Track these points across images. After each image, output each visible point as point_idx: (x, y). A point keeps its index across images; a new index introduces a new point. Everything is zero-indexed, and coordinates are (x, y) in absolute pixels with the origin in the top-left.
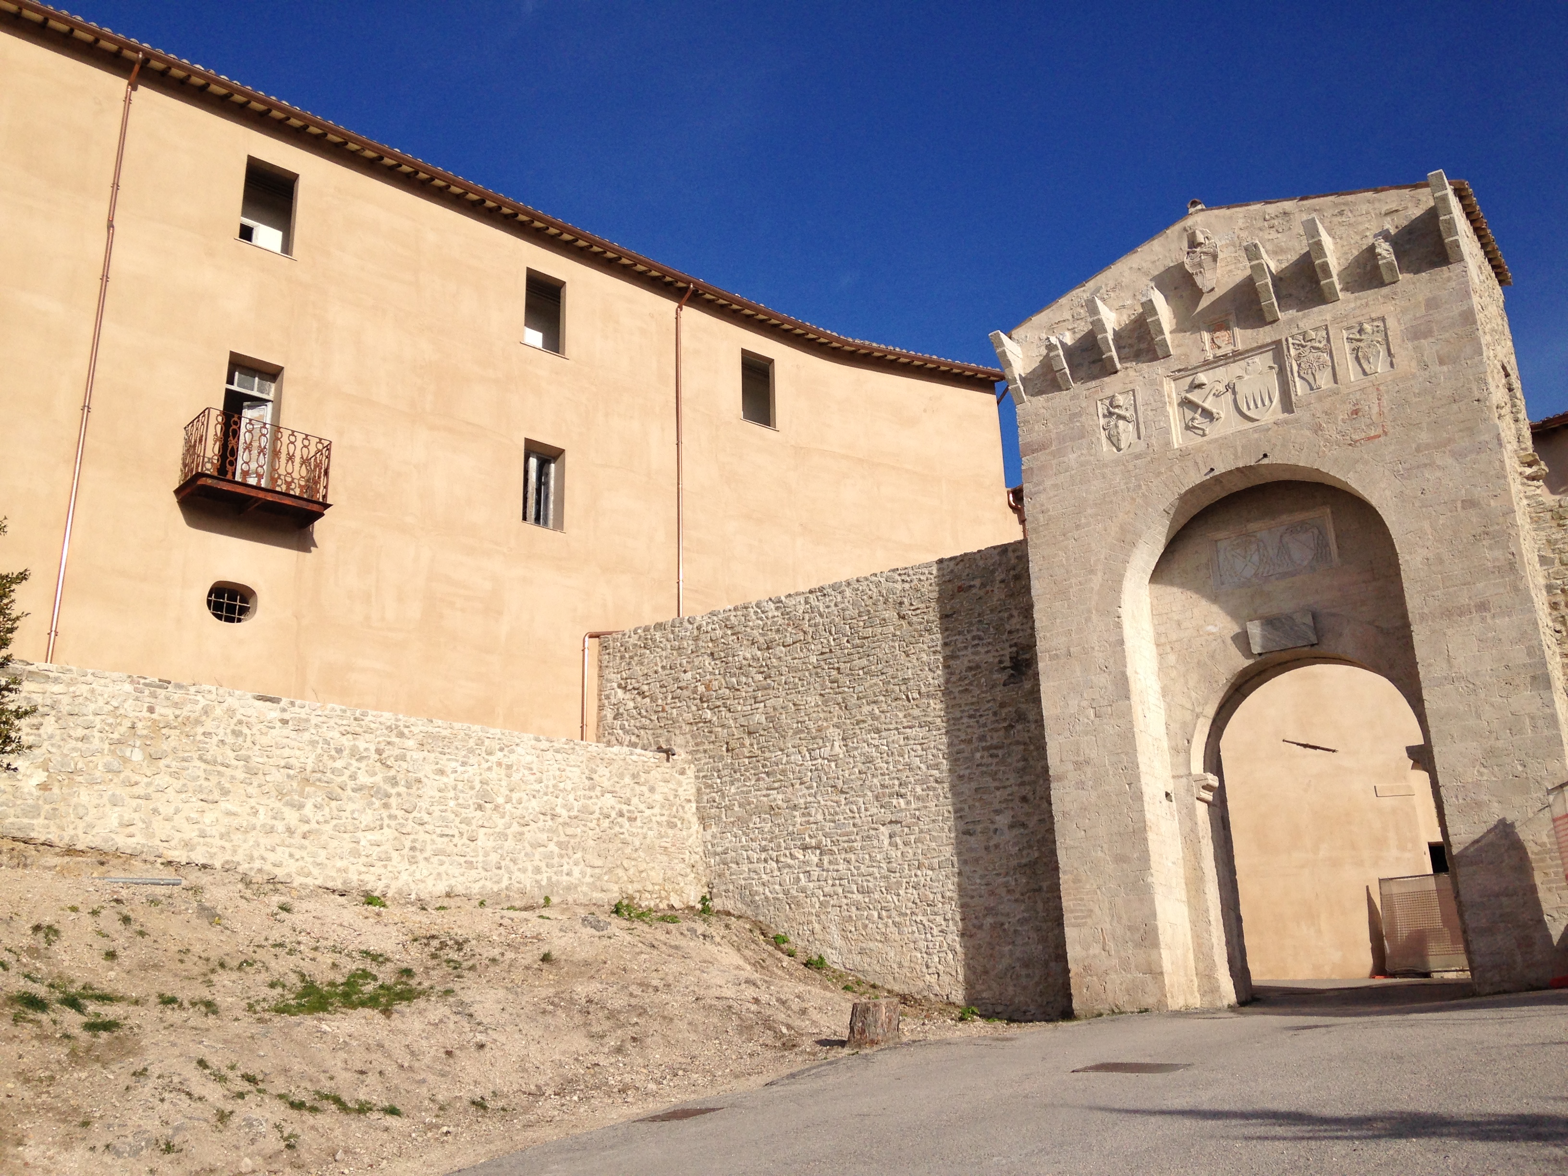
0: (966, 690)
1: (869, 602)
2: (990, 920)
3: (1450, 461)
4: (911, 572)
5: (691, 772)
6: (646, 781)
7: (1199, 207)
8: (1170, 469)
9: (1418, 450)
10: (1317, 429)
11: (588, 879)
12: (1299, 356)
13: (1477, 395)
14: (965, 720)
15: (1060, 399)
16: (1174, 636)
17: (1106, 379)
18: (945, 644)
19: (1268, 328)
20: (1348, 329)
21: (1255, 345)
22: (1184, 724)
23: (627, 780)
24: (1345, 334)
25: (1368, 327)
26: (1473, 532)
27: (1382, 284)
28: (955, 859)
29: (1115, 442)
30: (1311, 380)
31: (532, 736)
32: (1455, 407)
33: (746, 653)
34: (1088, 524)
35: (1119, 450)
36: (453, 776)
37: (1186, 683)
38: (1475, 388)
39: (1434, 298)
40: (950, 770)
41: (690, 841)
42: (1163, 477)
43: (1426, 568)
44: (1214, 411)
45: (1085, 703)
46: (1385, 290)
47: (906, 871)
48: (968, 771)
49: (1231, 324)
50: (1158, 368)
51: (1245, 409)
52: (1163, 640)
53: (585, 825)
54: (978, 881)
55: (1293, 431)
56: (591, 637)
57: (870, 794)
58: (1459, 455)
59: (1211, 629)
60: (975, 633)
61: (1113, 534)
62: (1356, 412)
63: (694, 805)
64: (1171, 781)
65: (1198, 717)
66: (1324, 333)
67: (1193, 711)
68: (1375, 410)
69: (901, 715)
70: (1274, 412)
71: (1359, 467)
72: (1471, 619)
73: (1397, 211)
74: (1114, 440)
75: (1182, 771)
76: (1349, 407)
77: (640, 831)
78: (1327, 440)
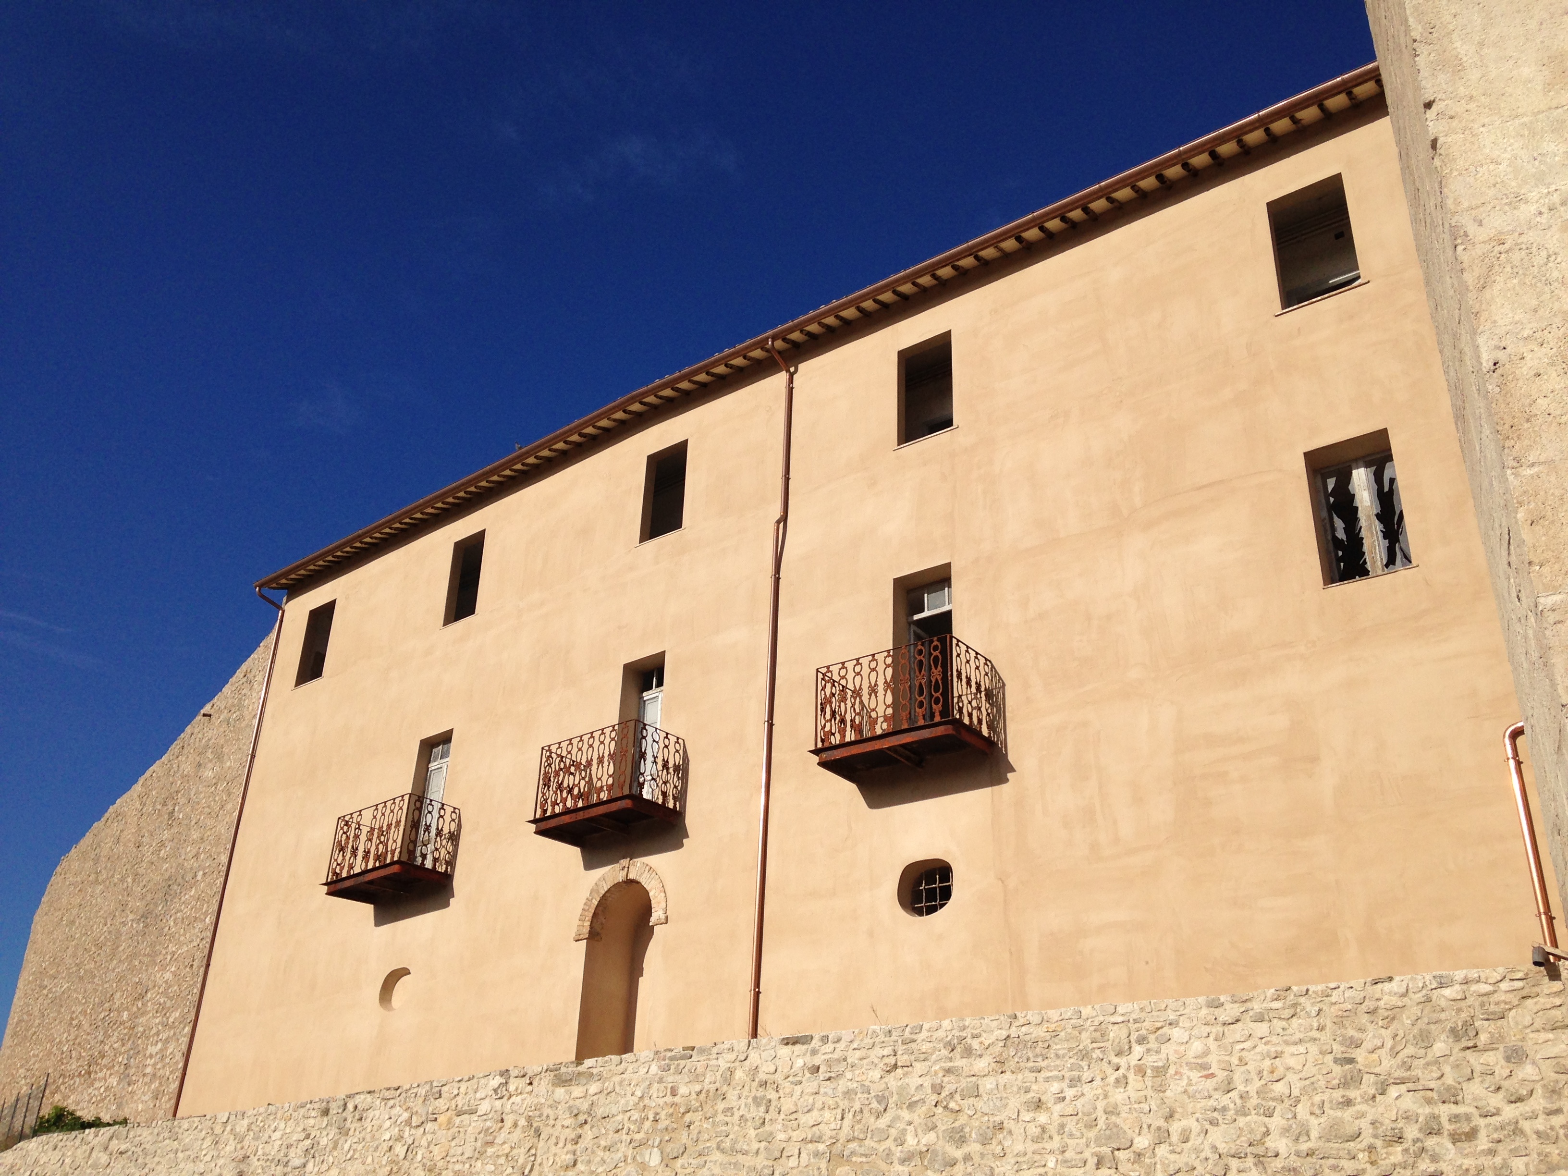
6: (1498, 1039)
23: (1442, 1045)
56: (1515, 733)
77: (1487, 1162)
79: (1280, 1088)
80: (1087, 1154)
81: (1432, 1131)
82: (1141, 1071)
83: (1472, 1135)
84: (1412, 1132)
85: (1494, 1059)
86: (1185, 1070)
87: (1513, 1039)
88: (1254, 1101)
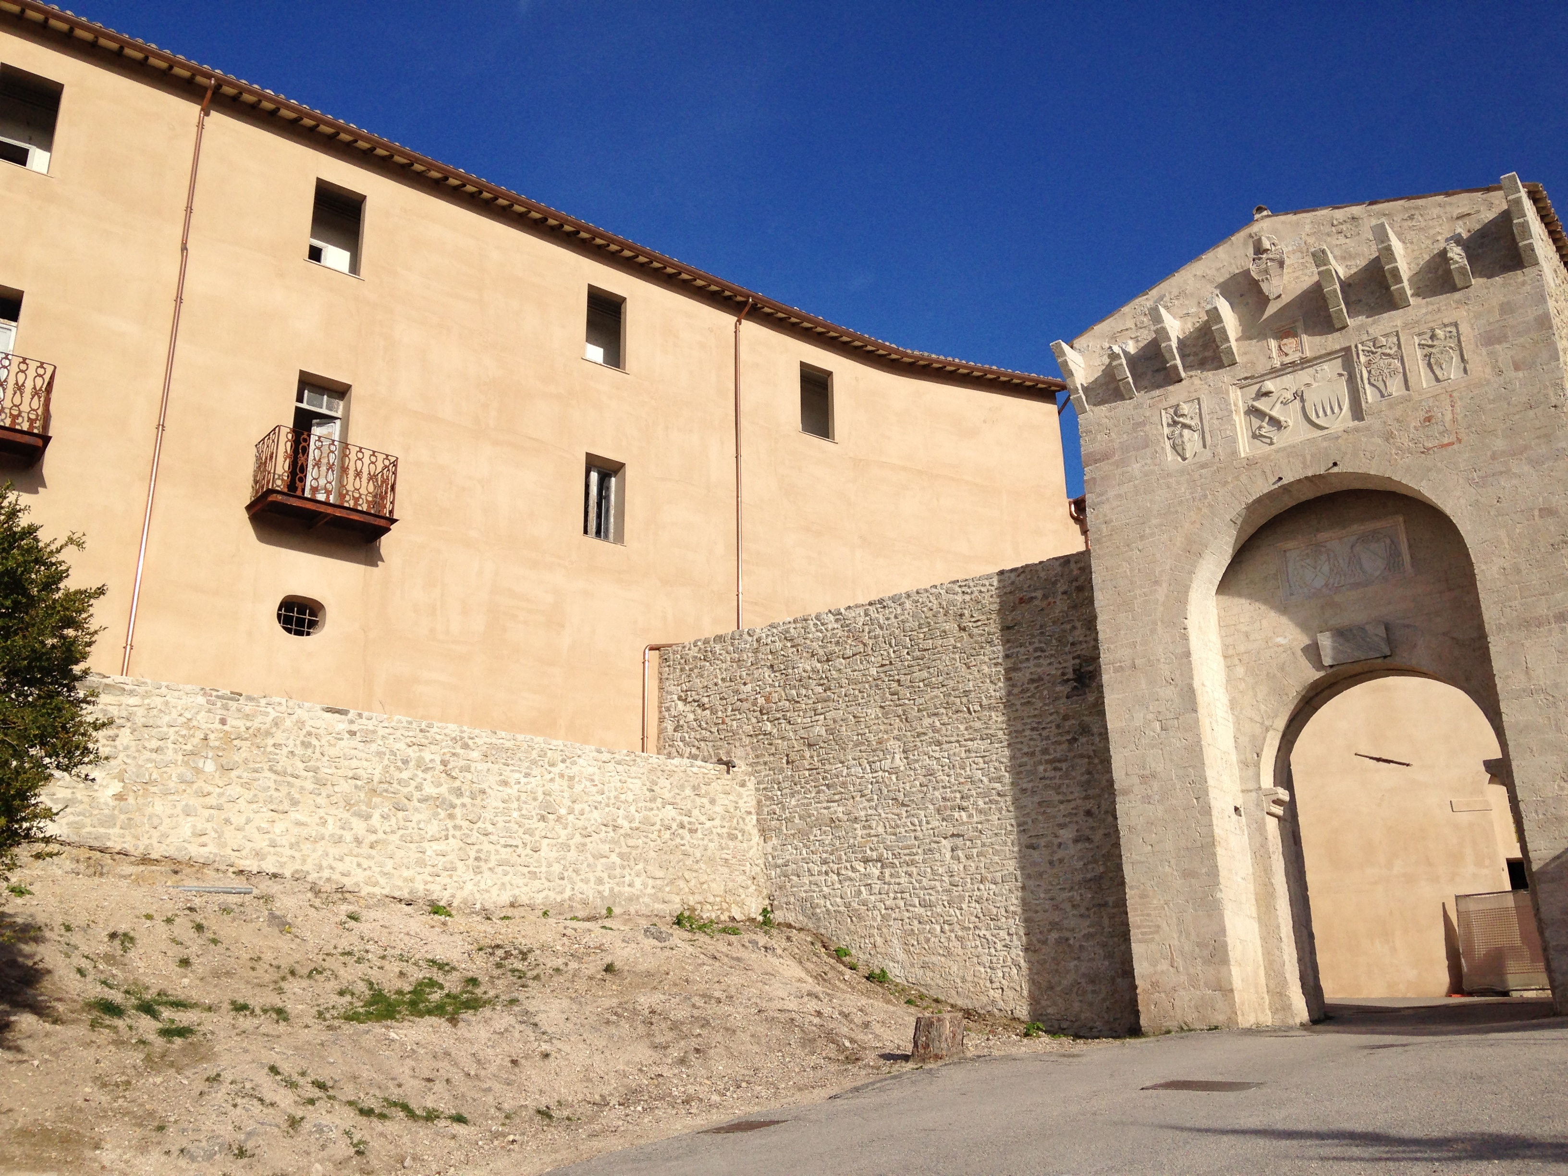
0: (1029, 702)
1: (930, 614)
2: (1054, 935)
3: (1526, 468)
4: (971, 584)
5: (751, 784)
6: (707, 793)
7: (1265, 213)
8: (1237, 478)
9: (1494, 457)
10: (1389, 437)
11: (650, 891)
12: (1369, 363)
13: (1554, 401)
14: (1028, 733)
15: (1123, 408)
16: (1241, 648)
17: (1171, 388)
18: (1007, 656)
19: (1337, 335)
20: (1419, 335)
21: (1324, 352)
22: (1253, 738)
23: (688, 792)
24: (1416, 340)
25: (1440, 333)
26: (1552, 541)
27: (1454, 289)
28: (1018, 873)
29: (1180, 452)
30: (1382, 387)
31: (593, 748)
32: (1531, 413)
33: (805, 665)
34: (1152, 535)
35: (1184, 459)
36: (517, 787)
37: (1255, 696)
38: (1551, 394)
39: (1508, 303)
40: (1012, 783)
41: (751, 853)
42: (1230, 486)
43: (1503, 578)
44: (1282, 419)
45: (1150, 716)
46: (1457, 295)
47: (969, 885)
48: (1031, 784)
49: (1299, 331)
50: (1224, 377)
51: (1313, 417)
52: (1231, 652)
53: (646, 837)
54: (1042, 896)
55: (1364, 439)
56: (651, 649)
57: (931, 807)
58: (1535, 463)
59: (1280, 640)
60: (1037, 645)
61: (1178, 544)
62: (1429, 419)
63: (754, 817)
64: (1241, 795)
65: (1267, 730)
66: (1395, 339)
67: (1262, 724)
68: (1449, 416)
69: (962, 727)
70: (1344, 420)
71: (1433, 475)
72: (1550, 630)
73: (1469, 214)
74: (1178, 449)
75: (1252, 785)
76: (1422, 415)
77: (701, 842)
78: (1399, 448)
79: (623, 797)
80: (533, 813)
81: (682, 826)
82: (562, 776)
83: (696, 831)
84: (674, 826)
85: (705, 801)
86: (584, 780)
87: (712, 795)
88: (612, 801)
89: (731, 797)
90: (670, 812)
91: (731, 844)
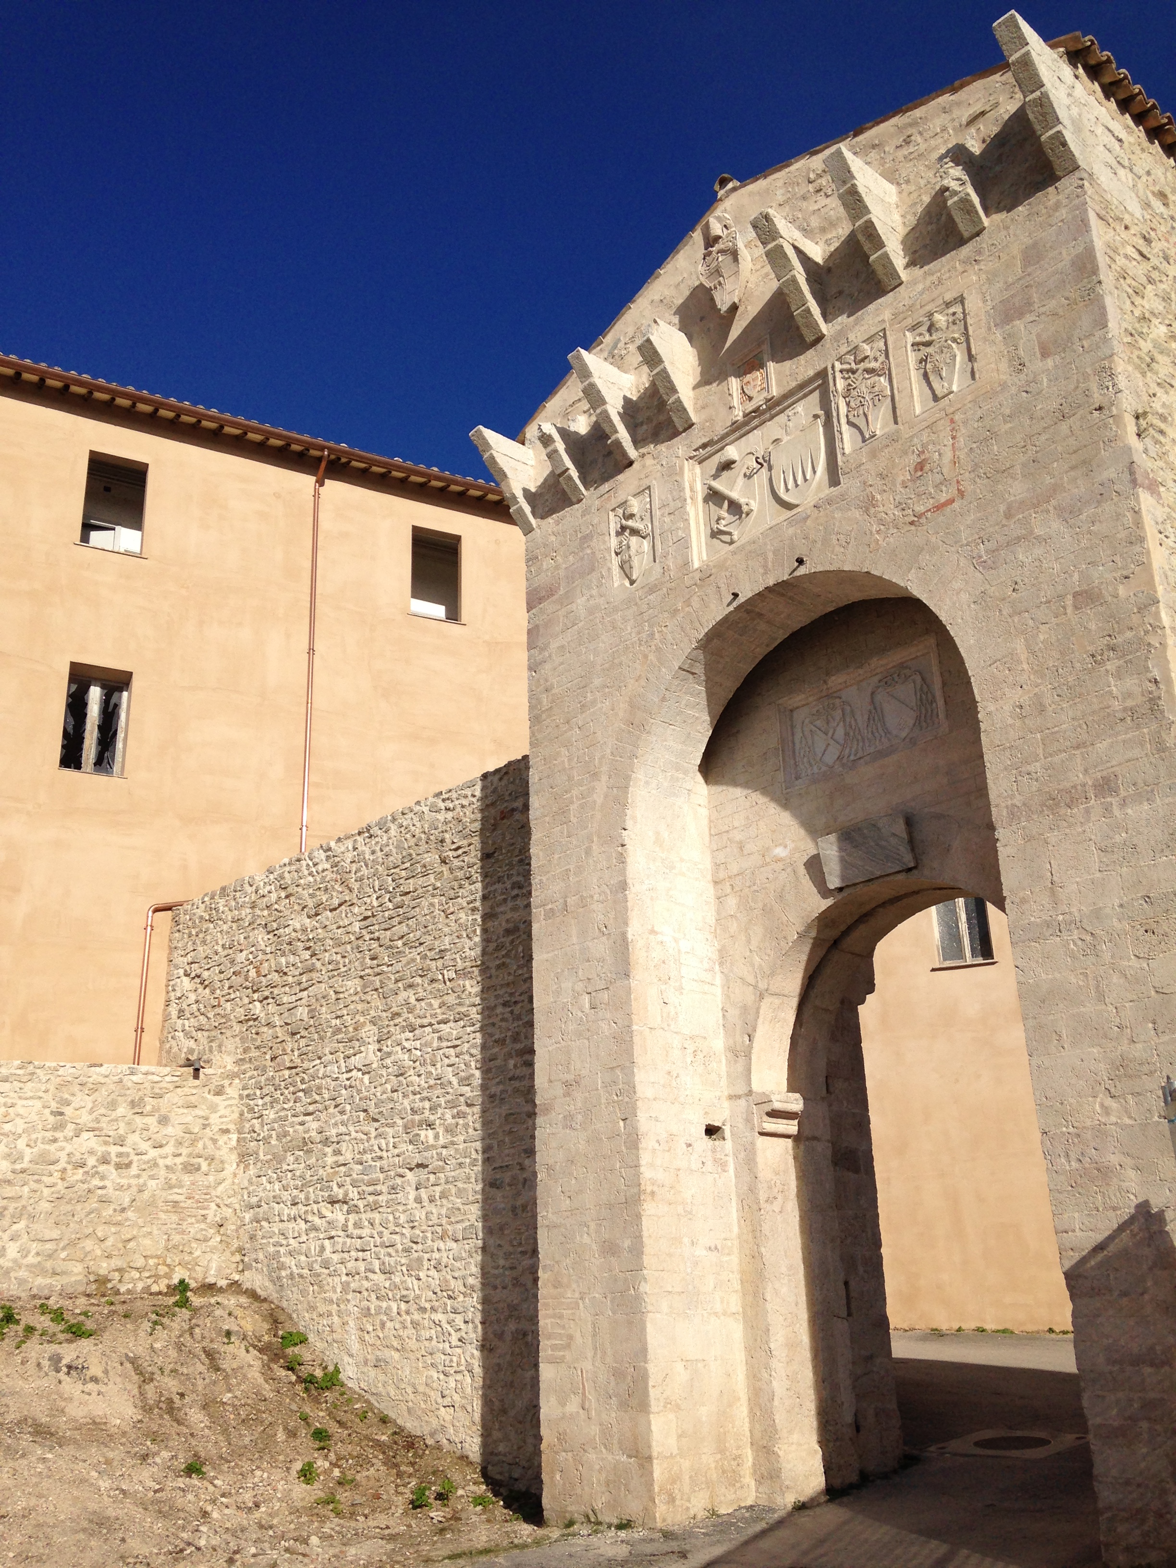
0: (504, 964)
1: (412, 841)
2: (512, 1326)
3: (1056, 525)
4: (454, 795)
5: (233, 1091)
6: (156, 1109)
7: (730, 185)
8: (688, 603)
9: (1008, 515)
10: (869, 504)
11: (31, 1259)
12: (848, 389)
13: (1097, 398)
14: (499, 1010)
15: (570, 516)
16: (734, 868)
17: (620, 477)
18: (484, 898)
19: (811, 353)
20: (913, 328)
21: (794, 384)
22: (745, 1009)
23: (122, 1110)
24: (910, 338)
25: (941, 319)
26: (1091, 649)
27: (962, 242)
28: (480, 1225)
29: (627, 572)
30: (863, 425)
32: (1064, 427)
33: (299, 921)
34: (594, 702)
35: (632, 582)
37: (749, 941)
38: (1094, 387)
39: (1035, 245)
40: (482, 1086)
41: (221, 1188)
42: (679, 617)
43: (1018, 723)
44: (742, 501)
45: (580, 987)
46: (965, 251)
47: (429, 1242)
48: (501, 1087)
49: (765, 357)
50: (680, 447)
51: (782, 493)
52: (722, 875)
53: (38, 1181)
54: (502, 1262)
55: (838, 515)
56: (156, 910)
57: (400, 1122)
58: (1068, 513)
59: (780, 852)
60: (515, 879)
61: (621, 714)
62: (920, 466)
63: (234, 1137)
64: (726, 1104)
65: (761, 997)
66: (881, 344)
67: (755, 987)
68: (948, 455)
69: (436, 1003)
70: (819, 488)
71: (924, 558)
72: (1087, 811)
73: (983, 113)
74: (625, 568)
75: (741, 1089)
76: (913, 459)
77: (134, 1182)
78: (881, 522)
81: (105, 1161)
83: (128, 1165)
84: (91, 1161)
85: (152, 1121)
87: (163, 1111)
89: (198, 1112)
90: (87, 1141)
91: (187, 1179)
